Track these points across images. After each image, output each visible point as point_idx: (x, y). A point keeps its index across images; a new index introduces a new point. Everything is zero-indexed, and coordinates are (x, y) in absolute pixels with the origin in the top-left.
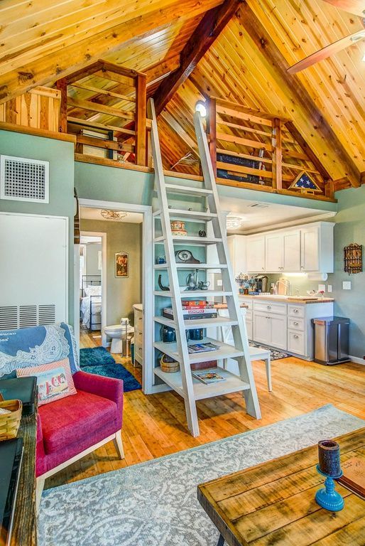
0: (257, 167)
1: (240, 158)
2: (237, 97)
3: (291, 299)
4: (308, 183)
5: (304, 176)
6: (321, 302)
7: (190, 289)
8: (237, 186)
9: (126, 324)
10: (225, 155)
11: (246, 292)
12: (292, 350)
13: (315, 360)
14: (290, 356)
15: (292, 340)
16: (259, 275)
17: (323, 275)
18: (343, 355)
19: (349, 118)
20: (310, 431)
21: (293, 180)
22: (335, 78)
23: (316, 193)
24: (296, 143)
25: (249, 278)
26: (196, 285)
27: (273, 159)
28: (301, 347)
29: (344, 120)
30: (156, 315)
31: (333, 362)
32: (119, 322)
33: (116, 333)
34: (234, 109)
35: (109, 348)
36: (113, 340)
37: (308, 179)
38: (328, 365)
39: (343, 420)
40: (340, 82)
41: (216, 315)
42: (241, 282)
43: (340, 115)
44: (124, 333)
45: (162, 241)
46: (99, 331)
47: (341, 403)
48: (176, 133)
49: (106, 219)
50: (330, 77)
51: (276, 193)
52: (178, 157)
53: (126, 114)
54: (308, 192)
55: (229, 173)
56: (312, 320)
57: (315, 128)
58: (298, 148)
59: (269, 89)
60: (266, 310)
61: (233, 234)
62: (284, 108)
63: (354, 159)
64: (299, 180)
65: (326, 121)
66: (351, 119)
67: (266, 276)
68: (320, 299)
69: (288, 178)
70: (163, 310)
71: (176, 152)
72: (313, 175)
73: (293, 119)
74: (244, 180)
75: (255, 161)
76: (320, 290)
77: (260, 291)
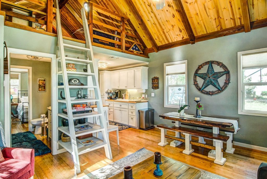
0: (114, 39)
1: (105, 34)
2: (105, 4)
3: (130, 101)
4: (137, 48)
5: (135, 45)
6: (142, 102)
7: (78, 98)
8: (103, 47)
9: (44, 118)
10: (98, 32)
11: (111, 98)
12: (130, 125)
13: (140, 129)
14: (130, 127)
15: (131, 120)
16: (117, 90)
17: (144, 90)
18: (151, 125)
19: (153, 22)
20: (133, 161)
21: (131, 47)
22: (147, 3)
23: (140, 53)
24: (132, 30)
25: (112, 92)
26: (81, 96)
27: (121, 36)
28: (134, 123)
29: (151, 22)
30: (59, 113)
31: (147, 129)
32: (39, 117)
33: (38, 123)
34: (102, 10)
35: (34, 132)
36: (36, 127)
37: (137, 47)
38: (145, 130)
39: (147, 154)
40: (149, 5)
41: (91, 111)
42: (109, 93)
43: (149, 20)
44: (43, 122)
45: (62, 74)
46: (27, 123)
47: (148, 146)
48: (74, 16)
49: (30, 59)
50: (145, 2)
51: (122, 52)
52: (76, 29)
53: (41, 3)
54: (137, 53)
55: (100, 41)
56: (139, 111)
57: (139, 24)
58: (133, 32)
59: (119, 3)
60: (119, 106)
61: (104, 70)
62: (126, 13)
63: (155, 40)
64: (133, 47)
65: (144, 22)
66: (153, 23)
67: (120, 91)
68: (142, 101)
69: (128, 45)
70: (63, 109)
71: (75, 26)
72: (139, 45)
73: (130, 18)
74: (107, 45)
75: (113, 36)
76: (143, 97)
77: (117, 97)
